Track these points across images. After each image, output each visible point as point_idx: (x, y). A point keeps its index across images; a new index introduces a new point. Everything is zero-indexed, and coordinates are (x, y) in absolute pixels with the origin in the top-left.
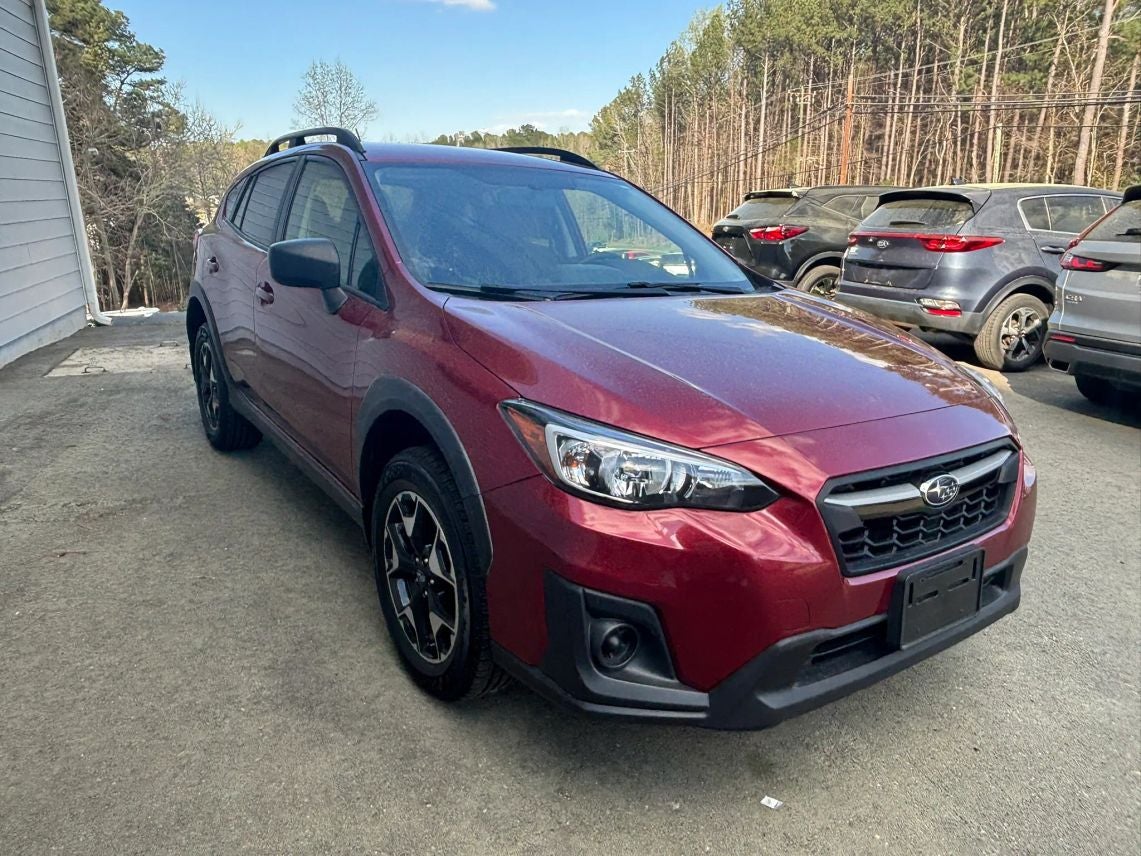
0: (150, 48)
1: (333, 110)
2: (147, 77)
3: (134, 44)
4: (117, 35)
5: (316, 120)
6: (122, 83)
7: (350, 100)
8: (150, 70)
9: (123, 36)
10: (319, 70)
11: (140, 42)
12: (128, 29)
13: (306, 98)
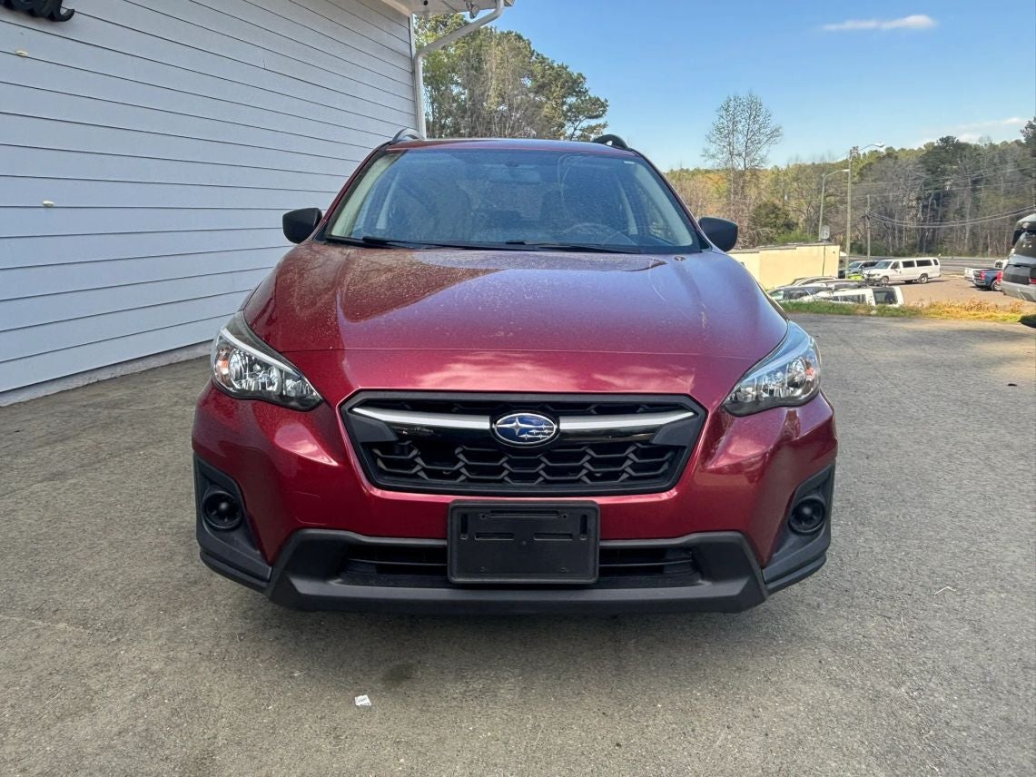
0: (598, 99)
1: (740, 136)
2: (593, 122)
3: (587, 98)
4: (576, 92)
5: (724, 147)
6: (575, 129)
7: (757, 126)
8: (597, 117)
9: (580, 91)
10: (732, 103)
11: (592, 96)
12: (585, 86)
13: (718, 130)
